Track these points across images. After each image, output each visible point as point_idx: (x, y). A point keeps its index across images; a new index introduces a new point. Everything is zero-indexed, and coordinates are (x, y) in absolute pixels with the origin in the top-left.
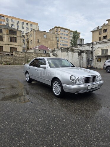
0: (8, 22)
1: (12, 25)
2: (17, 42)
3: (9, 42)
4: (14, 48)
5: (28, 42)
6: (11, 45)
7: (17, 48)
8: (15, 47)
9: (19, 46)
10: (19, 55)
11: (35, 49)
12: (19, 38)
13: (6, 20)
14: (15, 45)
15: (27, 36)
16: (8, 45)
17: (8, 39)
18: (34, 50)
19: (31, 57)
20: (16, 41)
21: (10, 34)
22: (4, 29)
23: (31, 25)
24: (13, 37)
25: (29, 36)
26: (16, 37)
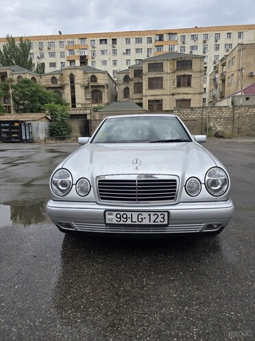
0: (184, 43)
1: (192, 48)
2: (192, 85)
3: (175, 88)
4: (183, 100)
5: (223, 81)
6: (178, 94)
7: (190, 100)
8: (186, 97)
9: (195, 94)
10: (186, 115)
11: (233, 97)
12: (198, 75)
13: (179, 40)
14: (187, 94)
15: (224, 65)
16: (173, 95)
17: (174, 82)
18: (231, 98)
19: (216, 119)
20: (189, 85)
21: (177, 70)
22: (166, 62)
23: (240, 35)
24: (184, 76)
25: (227, 64)
26: (190, 73)
